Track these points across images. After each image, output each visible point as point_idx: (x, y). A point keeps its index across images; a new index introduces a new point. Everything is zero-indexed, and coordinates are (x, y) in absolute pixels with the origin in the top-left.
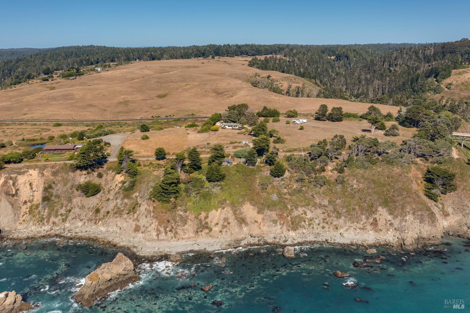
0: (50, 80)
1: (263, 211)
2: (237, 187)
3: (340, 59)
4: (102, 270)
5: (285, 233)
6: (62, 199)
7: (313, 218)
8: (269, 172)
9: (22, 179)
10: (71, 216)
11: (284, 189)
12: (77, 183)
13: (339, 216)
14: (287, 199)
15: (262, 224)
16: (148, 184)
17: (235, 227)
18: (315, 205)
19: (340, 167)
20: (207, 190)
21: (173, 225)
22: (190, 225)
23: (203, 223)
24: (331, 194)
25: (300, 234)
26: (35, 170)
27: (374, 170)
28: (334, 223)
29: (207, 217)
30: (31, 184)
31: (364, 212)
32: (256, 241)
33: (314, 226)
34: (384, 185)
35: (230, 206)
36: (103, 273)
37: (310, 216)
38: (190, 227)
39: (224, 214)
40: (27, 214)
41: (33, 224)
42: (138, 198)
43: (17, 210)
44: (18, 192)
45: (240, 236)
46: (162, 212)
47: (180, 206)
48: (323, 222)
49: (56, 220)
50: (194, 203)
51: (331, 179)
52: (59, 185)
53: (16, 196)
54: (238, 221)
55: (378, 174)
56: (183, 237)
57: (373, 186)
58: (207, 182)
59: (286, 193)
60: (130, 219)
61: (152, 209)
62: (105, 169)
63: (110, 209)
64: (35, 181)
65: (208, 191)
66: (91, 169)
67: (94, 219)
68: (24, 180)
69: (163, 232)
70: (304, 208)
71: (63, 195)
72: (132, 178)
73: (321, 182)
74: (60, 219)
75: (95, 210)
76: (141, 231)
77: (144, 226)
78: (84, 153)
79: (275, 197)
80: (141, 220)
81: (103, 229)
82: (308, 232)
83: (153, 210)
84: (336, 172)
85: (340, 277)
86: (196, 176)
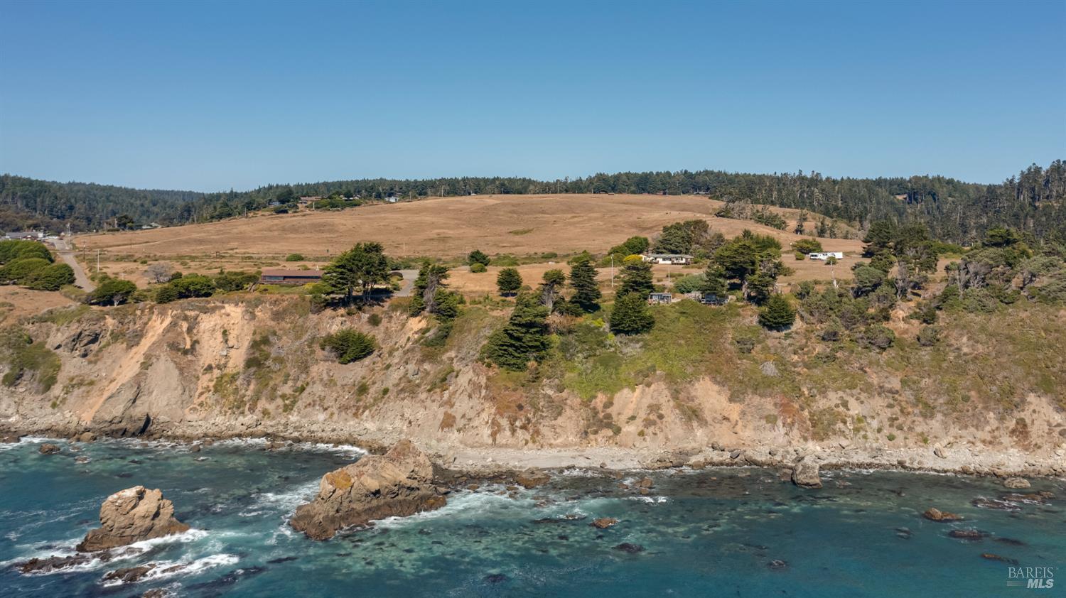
0: (290, 212)
1: (742, 396)
2: (680, 345)
3: (916, 200)
4: (361, 468)
5: (798, 445)
6: (289, 365)
7: (865, 417)
8: (755, 319)
9: (208, 322)
10: (304, 400)
11: (793, 356)
12: (324, 334)
13: (928, 412)
14: (799, 374)
15: (740, 423)
16: (478, 332)
17: (676, 424)
18: (868, 389)
19: (925, 310)
20: (613, 349)
21: (530, 416)
22: (570, 418)
23: (601, 415)
24: (907, 366)
25: (833, 449)
26: (237, 305)
27: (1010, 315)
28: (919, 429)
29: (609, 404)
30: (225, 333)
31: (992, 404)
32: (726, 456)
33: (869, 434)
34: (1038, 348)
35: (664, 380)
36: (360, 474)
37: (857, 412)
38: (570, 422)
39: (649, 396)
40: (210, 391)
41: (221, 412)
42: (455, 361)
43: (191, 381)
44: (197, 346)
45: (689, 445)
46: (507, 388)
47: (549, 378)
48: (891, 426)
49: (271, 407)
50: (580, 374)
51: (905, 336)
52: (285, 338)
53: (192, 354)
54: (684, 413)
55: (1020, 323)
56: (552, 441)
57: (1010, 347)
58: (611, 335)
59: (798, 362)
60: (434, 401)
61: (485, 381)
62: (385, 309)
63: (391, 385)
64: (236, 327)
65: (614, 352)
66: (356, 304)
67: (354, 406)
68: (213, 323)
69: (507, 429)
70: (840, 393)
71: (290, 357)
72: (445, 321)
73: (881, 339)
74: (278, 406)
75: (357, 388)
76: (455, 427)
77: (464, 416)
78: (343, 267)
79: (770, 369)
80: (457, 404)
81: (371, 426)
82: (852, 446)
83: (486, 383)
84: (916, 322)
85: (940, 521)
86: (588, 322)
